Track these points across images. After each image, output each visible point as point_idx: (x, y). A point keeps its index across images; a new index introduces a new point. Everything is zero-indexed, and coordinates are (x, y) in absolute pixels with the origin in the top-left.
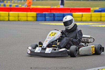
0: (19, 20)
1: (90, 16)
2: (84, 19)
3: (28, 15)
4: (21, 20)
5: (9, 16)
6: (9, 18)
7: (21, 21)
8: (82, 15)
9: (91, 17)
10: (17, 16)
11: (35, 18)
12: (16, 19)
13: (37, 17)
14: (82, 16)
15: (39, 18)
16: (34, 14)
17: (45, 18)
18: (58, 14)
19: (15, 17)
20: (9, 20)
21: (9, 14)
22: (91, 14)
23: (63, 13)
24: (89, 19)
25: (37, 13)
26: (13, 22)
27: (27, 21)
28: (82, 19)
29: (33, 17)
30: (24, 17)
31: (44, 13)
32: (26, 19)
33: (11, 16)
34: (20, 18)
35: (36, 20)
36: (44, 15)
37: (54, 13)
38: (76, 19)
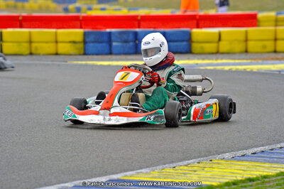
0: (31, 54)
1: (243, 38)
2: (224, 46)
4: (39, 52)
5: (1, 39)
6: (1, 47)
7: (39, 55)
8: (220, 34)
9: (246, 40)
10: (26, 42)
11: (81, 45)
12: (24, 48)
13: (85, 42)
14: (220, 40)
15: (91, 44)
16: (77, 33)
17: (110, 46)
21: (1, 33)
22: (246, 32)
23: (163, 30)
24: (240, 47)
25: (87, 30)
26: (15, 57)
27: (57, 54)
28: (218, 47)
29: (74, 42)
30: (47, 42)
31: (108, 30)
32: (54, 52)
33: (7, 42)
34: (34, 45)
35: (82, 52)
36: (106, 38)
37: (137, 30)
38: (202, 48)
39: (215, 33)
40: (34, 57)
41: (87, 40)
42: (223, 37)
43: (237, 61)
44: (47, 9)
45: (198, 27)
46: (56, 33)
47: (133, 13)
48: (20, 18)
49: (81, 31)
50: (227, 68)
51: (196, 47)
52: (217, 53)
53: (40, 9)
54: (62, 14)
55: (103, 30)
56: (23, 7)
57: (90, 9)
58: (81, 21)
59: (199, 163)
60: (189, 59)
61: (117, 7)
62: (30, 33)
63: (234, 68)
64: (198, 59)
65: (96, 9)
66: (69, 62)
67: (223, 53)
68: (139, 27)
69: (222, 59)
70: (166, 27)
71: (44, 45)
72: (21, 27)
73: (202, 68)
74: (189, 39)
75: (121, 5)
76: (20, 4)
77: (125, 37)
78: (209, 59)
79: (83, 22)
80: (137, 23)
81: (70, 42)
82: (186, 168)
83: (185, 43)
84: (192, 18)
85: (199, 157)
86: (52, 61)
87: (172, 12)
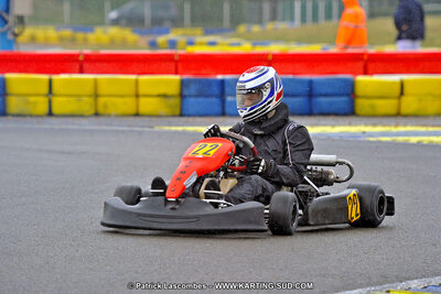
0: (97, 114)
2: (409, 104)
3: (142, 91)
4: (108, 111)
5: (50, 92)
6: (50, 102)
7: (109, 116)
8: (402, 85)
10: (90, 96)
11: (177, 101)
12: (86, 106)
13: (182, 96)
14: (402, 93)
15: (192, 100)
16: (170, 81)
17: (223, 101)
19: (78, 96)
21: (50, 82)
23: (307, 77)
25: (185, 77)
26: (70, 120)
27: (137, 115)
28: (399, 106)
29: (165, 96)
30: (122, 96)
31: (220, 77)
32: (133, 111)
33: (60, 95)
34: (101, 101)
35: (178, 111)
36: (216, 90)
38: (373, 106)
39: (394, 83)
40: (101, 119)
41: (186, 92)
42: (407, 90)
43: (431, 129)
44: (124, 43)
45: (366, 72)
46: (137, 81)
47: (260, 50)
48: (81, 58)
49: (177, 78)
50: (414, 140)
51: (361, 104)
52: (398, 115)
53: (112, 43)
54: (147, 51)
55: (212, 77)
56: (85, 41)
57: (191, 43)
58: (177, 62)
60: (350, 124)
61: (235, 40)
62: (95, 81)
63: (426, 140)
64: (366, 125)
65: (201, 44)
66: (157, 128)
67: (406, 116)
69: (405, 125)
70: (314, 73)
71: (119, 100)
72: (81, 71)
73: (371, 139)
74: (350, 91)
75: (239, 36)
76: (80, 36)
78: (384, 125)
79: (180, 65)
81: (159, 96)
83: (345, 99)
84: (356, 58)
86: (130, 126)
87: (323, 49)
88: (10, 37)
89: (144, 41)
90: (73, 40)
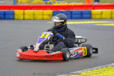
0: (34, 19)
1: (110, 13)
2: (103, 16)
3: (44, 14)
5: (24, 14)
6: (24, 17)
7: (37, 19)
9: (112, 14)
10: (33, 15)
12: (32, 17)
13: (53, 15)
14: (102, 14)
16: (50, 12)
18: (75, 12)
19: (30, 15)
20: (24, 19)
21: (24, 12)
22: (112, 11)
23: (81, 10)
24: (109, 17)
25: (54, 11)
27: (43, 19)
28: (101, 17)
29: (49, 15)
30: (39, 15)
31: (61, 11)
33: (26, 15)
34: (35, 16)
37: (72, 10)
38: (95, 17)
43: (109, 22)
44: (40, 3)
45: (94, 9)
46: (43, 12)
47: (69, 4)
48: (31, 7)
50: (106, 25)
51: (93, 16)
52: (101, 19)
53: (38, 3)
54: (45, 5)
55: (59, 11)
56: (32, 2)
57: (54, 3)
59: (102, 68)
60: (91, 21)
62: (34, 12)
63: (109, 25)
64: (94, 21)
66: (47, 22)
68: (72, 9)
69: (103, 21)
72: (31, 9)
73: (96, 25)
74: (90, 13)
75: (65, 1)
77: (67, 13)
78: (98, 21)
80: (71, 8)
82: (97, 70)
83: (89, 15)
84: (91, 6)
85: (102, 65)
86: (41, 22)
87: (83, 4)
88: (15, 2)
89: (44, 2)
90: (30, 2)
